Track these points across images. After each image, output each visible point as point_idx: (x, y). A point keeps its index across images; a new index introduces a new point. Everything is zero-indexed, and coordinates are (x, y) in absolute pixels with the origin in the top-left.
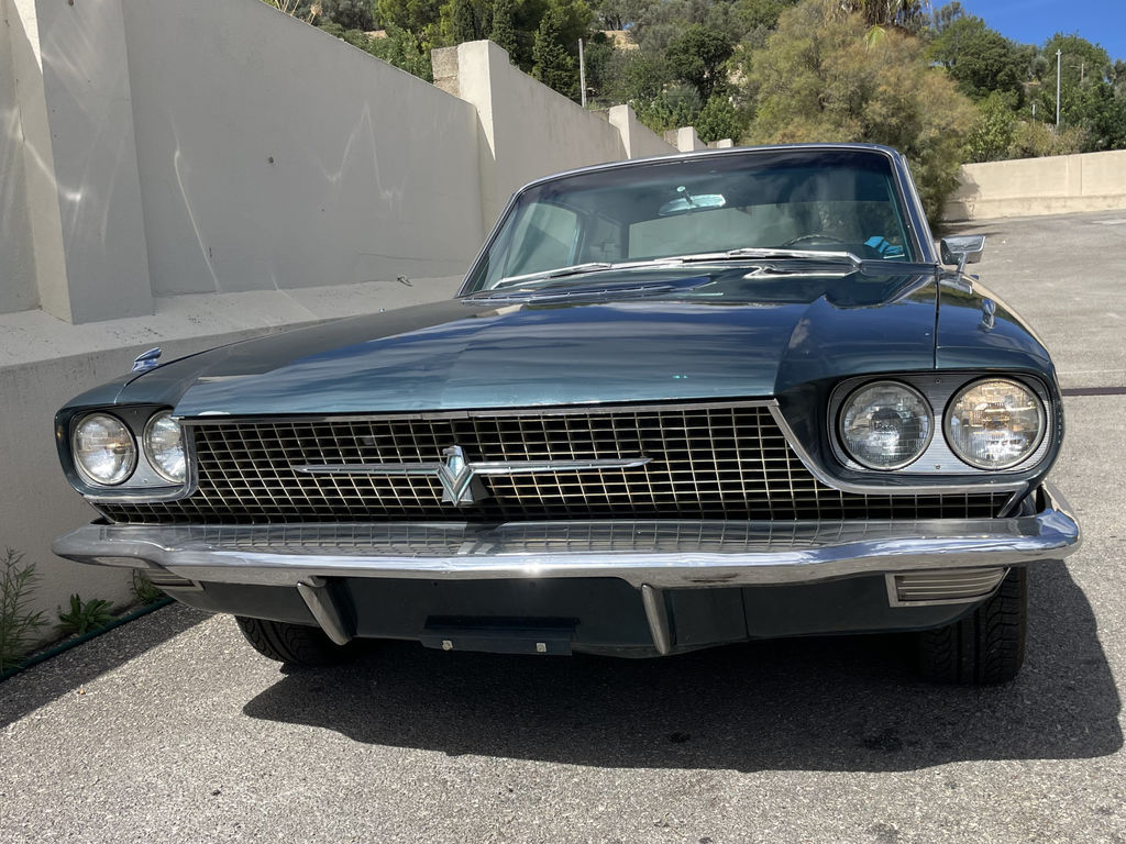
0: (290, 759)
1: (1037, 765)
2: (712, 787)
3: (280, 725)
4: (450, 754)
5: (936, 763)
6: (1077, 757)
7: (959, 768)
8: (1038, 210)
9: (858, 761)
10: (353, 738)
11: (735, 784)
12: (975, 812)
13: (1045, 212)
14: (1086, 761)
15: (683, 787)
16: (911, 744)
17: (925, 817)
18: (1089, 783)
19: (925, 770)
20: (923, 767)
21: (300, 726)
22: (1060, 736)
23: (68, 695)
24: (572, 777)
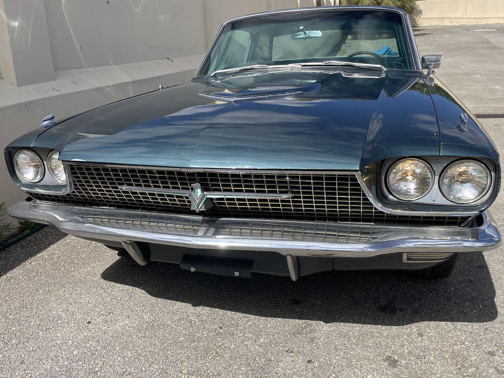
0: (122, 304)
1: (459, 325)
2: (311, 330)
3: (117, 285)
4: (193, 305)
5: (413, 322)
6: (477, 322)
7: (423, 325)
8: (446, 23)
9: (377, 318)
10: (150, 294)
11: (322, 329)
12: (432, 351)
13: (450, 24)
14: (481, 324)
15: (298, 329)
16: (401, 310)
17: (409, 353)
18: (483, 336)
19: (408, 326)
20: (407, 324)
21: (126, 286)
22: (469, 309)
23: (24, 263)
24: (248, 321)
